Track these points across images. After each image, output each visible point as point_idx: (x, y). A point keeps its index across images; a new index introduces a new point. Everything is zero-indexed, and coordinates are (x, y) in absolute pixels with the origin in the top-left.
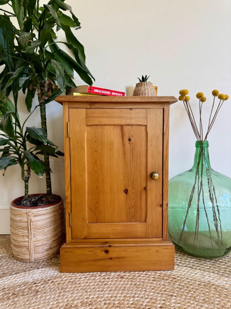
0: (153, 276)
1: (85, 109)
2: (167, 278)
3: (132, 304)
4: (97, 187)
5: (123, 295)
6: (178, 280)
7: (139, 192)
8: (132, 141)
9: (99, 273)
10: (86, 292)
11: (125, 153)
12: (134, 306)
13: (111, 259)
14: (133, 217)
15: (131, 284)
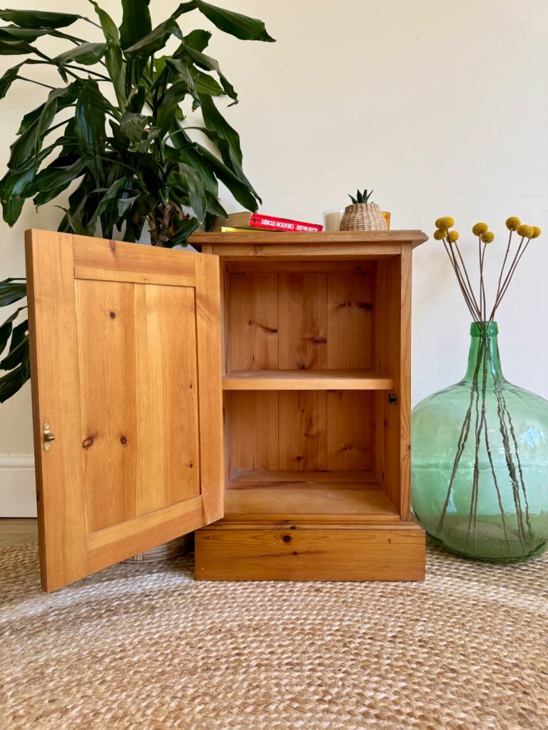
0: (380, 590)
2: (410, 593)
3: (337, 630)
5: (320, 617)
6: (432, 597)
9: (272, 582)
10: (247, 610)
12: (341, 633)
13: (295, 553)
15: (336, 602)
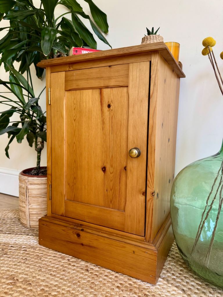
0: (122, 282)
1: (64, 72)
2: (137, 291)
4: (75, 161)
5: (68, 289)
7: (118, 171)
8: (111, 108)
10: (39, 270)
11: (103, 123)
14: (111, 202)
15: (88, 281)
